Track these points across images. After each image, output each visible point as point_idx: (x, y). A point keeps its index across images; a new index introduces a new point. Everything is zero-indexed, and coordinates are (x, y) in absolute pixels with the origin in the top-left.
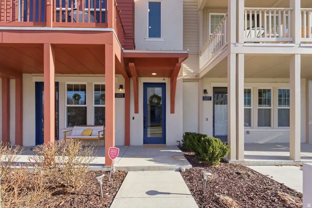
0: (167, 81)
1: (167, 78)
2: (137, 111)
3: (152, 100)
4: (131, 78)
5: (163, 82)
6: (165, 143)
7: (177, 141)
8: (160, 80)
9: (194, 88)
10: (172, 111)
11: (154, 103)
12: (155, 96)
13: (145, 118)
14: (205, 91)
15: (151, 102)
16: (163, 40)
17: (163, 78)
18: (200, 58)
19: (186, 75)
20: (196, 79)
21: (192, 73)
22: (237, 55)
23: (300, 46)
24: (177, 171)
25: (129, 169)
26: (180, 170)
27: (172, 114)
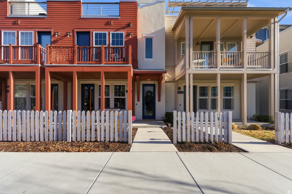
0: (156, 83)
1: (156, 81)
2: (138, 100)
3: (147, 94)
4: (135, 81)
5: (154, 83)
6: (155, 119)
7: (162, 118)
8: (152, 82)
9: (172, 86)
10: (159, 100)
11: (149, 95)
12: (149, 92)
13: (143, 104)
14: (179, 88)
15: (147, 95)
16: (154, 60)
17: (154, 81)
18: (176, 69)
19: (167, 79)
20: (173, 81)
21: (171, 78)
22: (189, 74)
23: (220, 70)
24: (160, 128)
25: (138, 127)
26: (161, 128)
27: (159, 102)
